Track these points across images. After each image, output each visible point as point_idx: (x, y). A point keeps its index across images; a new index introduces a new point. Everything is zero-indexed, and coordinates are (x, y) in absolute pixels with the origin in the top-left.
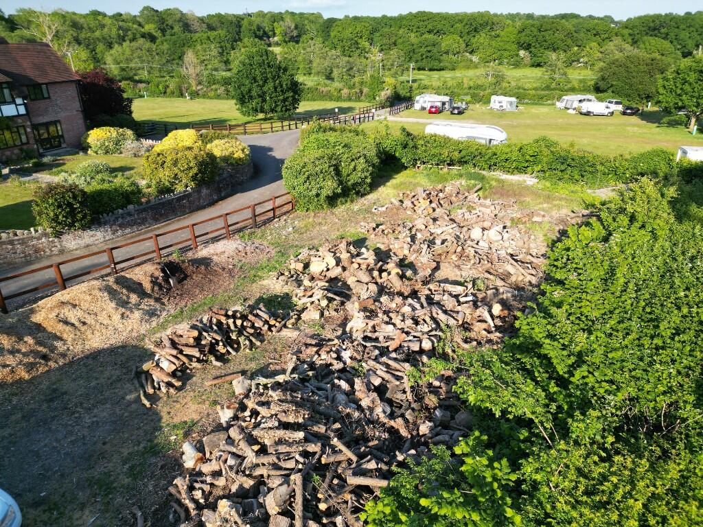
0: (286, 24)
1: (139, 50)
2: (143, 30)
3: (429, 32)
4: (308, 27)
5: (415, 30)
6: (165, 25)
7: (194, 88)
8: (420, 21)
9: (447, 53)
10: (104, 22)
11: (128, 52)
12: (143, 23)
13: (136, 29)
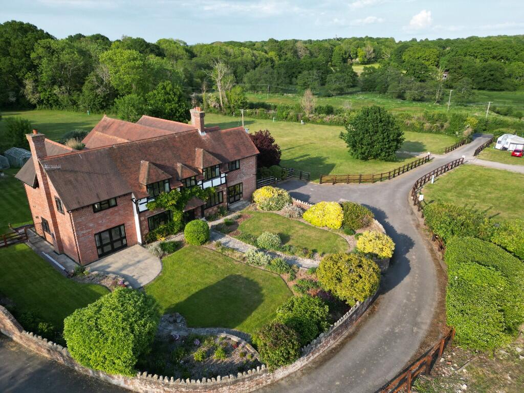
0: (367, 49)
1: (265, 74)
2: (267, 56)
3: (494, 58)
4: (384, 51)
5: (479, 56)
6: (282, 52)
7: (307, 116)
8: (486, 49)
9: (510, 76)
10: (244, 51)
11: (258, 75)
12: (268, 51)
13: (263, 56)
